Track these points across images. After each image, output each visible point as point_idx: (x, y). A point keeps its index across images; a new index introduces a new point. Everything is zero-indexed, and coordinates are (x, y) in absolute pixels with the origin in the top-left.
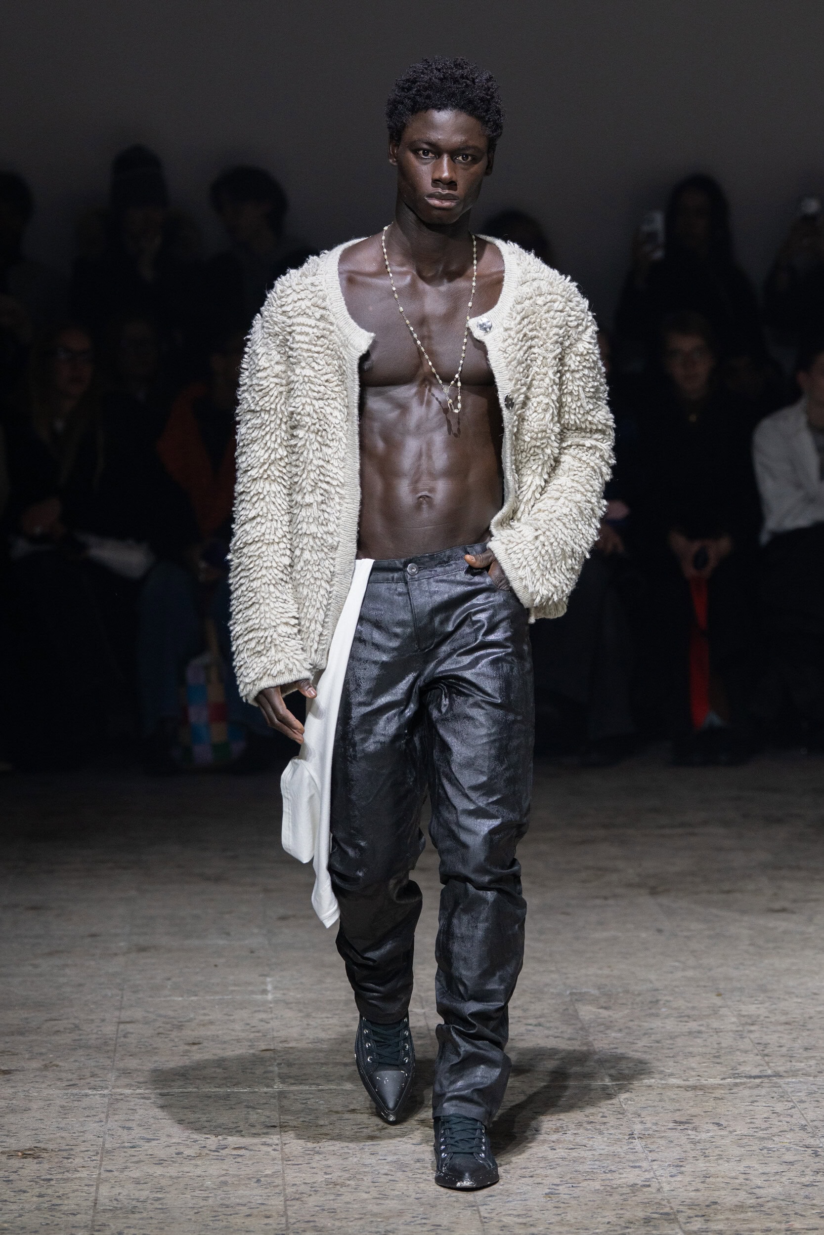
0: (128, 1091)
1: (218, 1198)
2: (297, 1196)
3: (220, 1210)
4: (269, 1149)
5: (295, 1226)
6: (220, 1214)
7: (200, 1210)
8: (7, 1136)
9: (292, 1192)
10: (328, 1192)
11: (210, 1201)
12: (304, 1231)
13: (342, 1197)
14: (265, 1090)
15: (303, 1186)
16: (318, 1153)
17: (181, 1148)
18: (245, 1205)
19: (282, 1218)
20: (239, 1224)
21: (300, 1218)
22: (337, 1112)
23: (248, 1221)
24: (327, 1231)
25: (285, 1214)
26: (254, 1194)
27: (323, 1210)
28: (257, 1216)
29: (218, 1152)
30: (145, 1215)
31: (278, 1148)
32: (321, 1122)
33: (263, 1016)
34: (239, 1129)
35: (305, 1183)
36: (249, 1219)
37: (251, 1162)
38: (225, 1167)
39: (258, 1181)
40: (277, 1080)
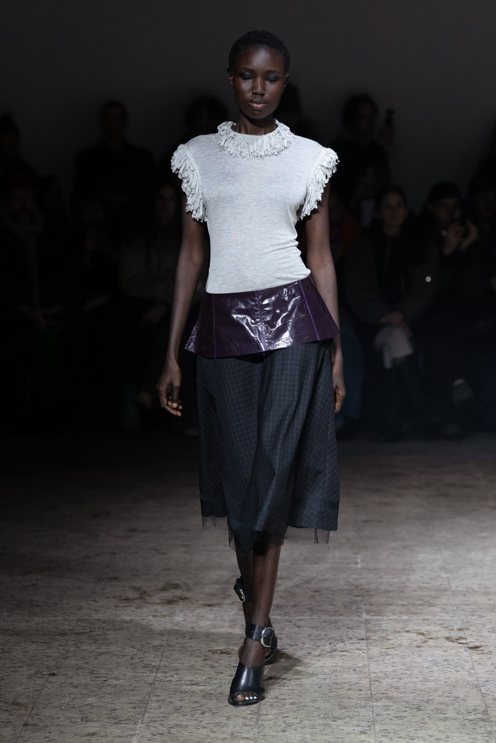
0: (279, 618)
1: (332, 679)
2: (377, 679)
3: (333, 686)
4: (361, 652)
5: (376, 696)
6: (333, 688)
7: (322, 685)
8: (212, 641)
9: (374, 676)
10: (394, 677)
11: (327, 681)
12: (381, 699)
13: (402, 680)
14: (358, 618)
15: (380, 673)
16: (388, 655)
17: (310, 651)
18: (347, 683)
19: (368, 691)
20: (344, 694)
21: (378, 692)
22: (399, 632)
23: (349, 692)
24: (394, 699)
25: (370, 689)
26: (353, 677)
27: (392, 687)
28: (354, 690)
29: (332, 653)
30: (290, 688)
31: (366, 651)
32: (390, 637)
33: (355, 576)
34: (343, 640)
35: (381, 672)
36: (350, 691)
37: (350, 659)
38: (335, 662)
39: (354, 670)
40: (364, 613)
